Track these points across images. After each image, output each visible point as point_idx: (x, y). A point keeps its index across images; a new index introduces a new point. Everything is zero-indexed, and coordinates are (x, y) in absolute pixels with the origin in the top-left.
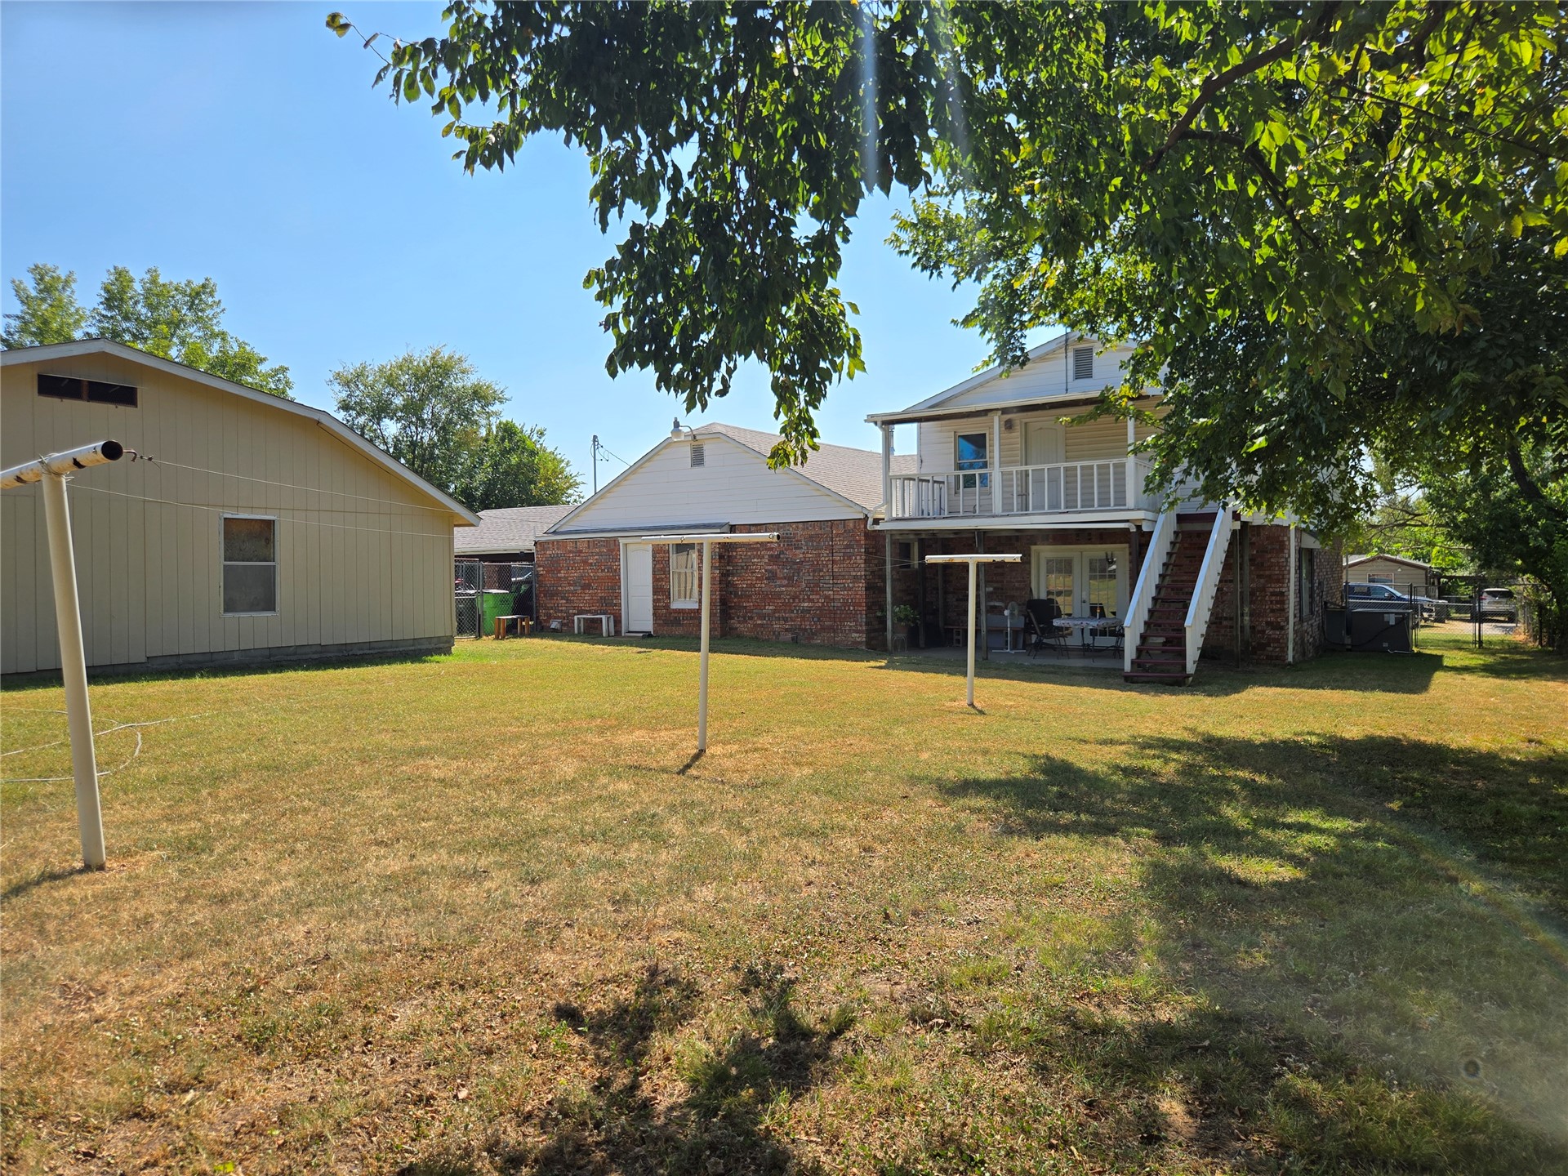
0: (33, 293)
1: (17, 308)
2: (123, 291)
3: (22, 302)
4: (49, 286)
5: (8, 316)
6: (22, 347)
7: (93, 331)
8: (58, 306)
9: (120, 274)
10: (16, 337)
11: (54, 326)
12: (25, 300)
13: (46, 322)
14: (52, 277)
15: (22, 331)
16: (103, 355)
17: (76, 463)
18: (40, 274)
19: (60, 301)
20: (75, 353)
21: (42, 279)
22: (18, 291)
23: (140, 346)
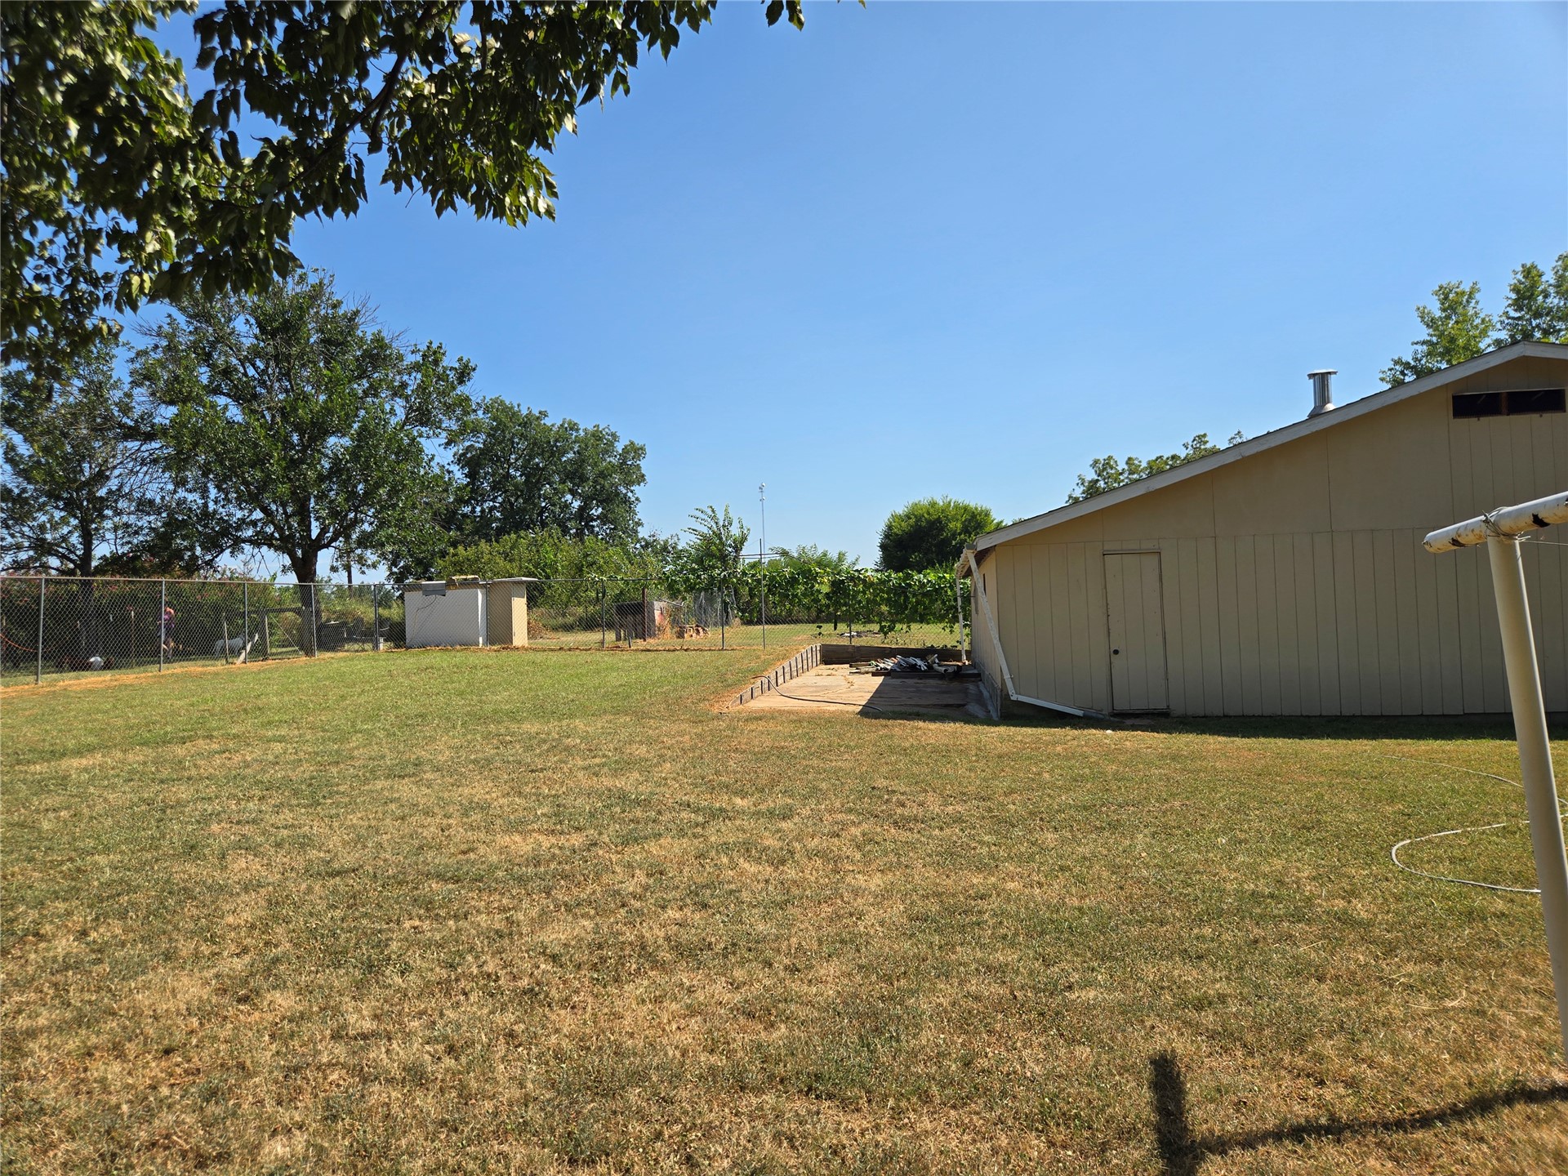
0: (1438, 314)
1: (1424, 333)
2: (1533, 286)
3: (1428, 325)
4: (1453, 302)
5: (1413, 343)
6: (1431, 372)
7: (1504, 335)
8: (1464, 320)
9: (1529, 272)
10: (1423, 362)
11: (1461, 342)
12: (1431, 323)
13: (1453, 340)
14: (1456, 293)
15: (1429, 354)
16: (1524, 360)
17: (1538, 521)
18: (1444, 294)
19: (1465, 315)
20: (1492, 364)
21: (1446, 297)
22: (1423, 315)
23: (1552, 339)
